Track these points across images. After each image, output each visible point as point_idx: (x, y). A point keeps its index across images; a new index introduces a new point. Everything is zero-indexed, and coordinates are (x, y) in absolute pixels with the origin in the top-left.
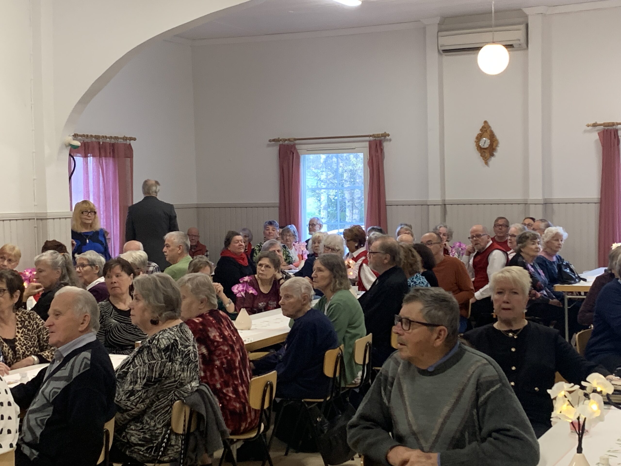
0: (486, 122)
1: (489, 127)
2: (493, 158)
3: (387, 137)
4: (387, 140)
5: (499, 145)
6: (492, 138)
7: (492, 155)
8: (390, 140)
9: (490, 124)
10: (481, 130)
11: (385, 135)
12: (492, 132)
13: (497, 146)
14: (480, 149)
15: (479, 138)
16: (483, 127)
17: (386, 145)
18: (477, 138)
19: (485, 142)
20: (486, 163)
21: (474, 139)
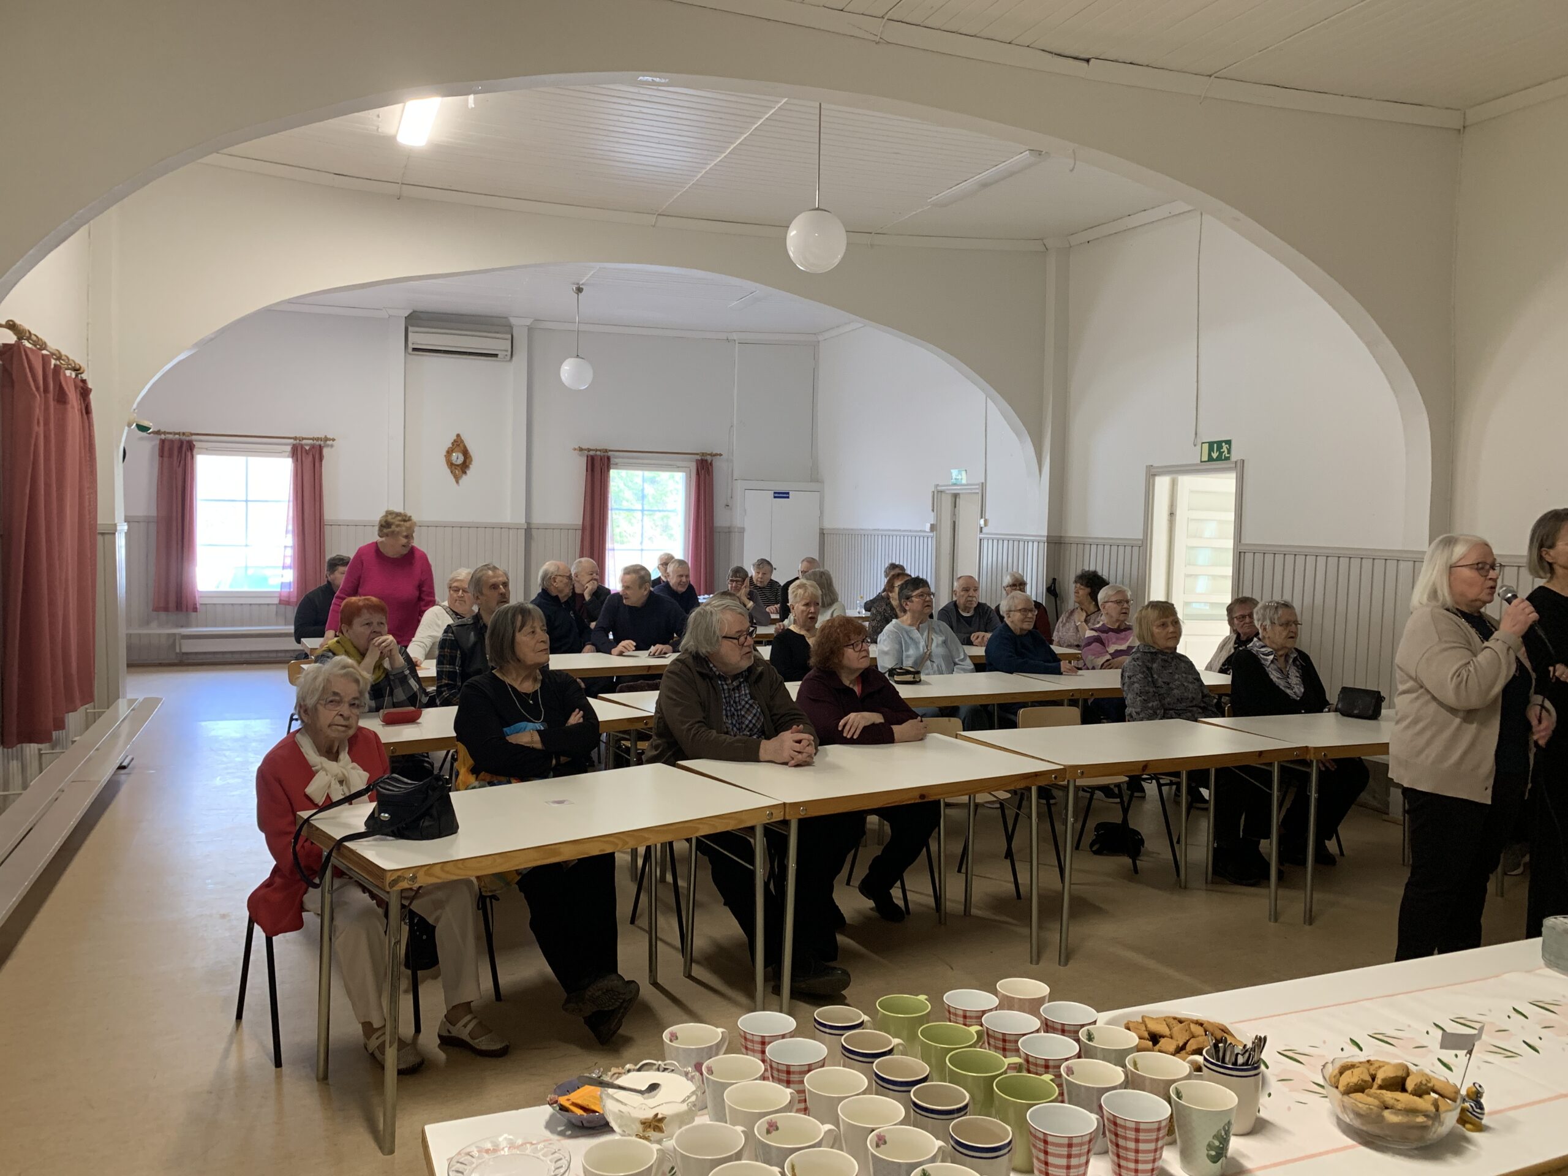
0: (458, 435)
1: (462, 441)
2: (464, 476)
3: (329, 442)
4: (328, 446)
5: (473, 463)
6: (466, 453)
7: (465, 473)
8: (332, 446)
9: (463, 437)
10: (453, 444)
11: (326, 439)
12: (465, 447)
13: (470, 463)
14: (451, 465)
15: (449, 453)
16: (455, 441)
17: (325, 451)
18: (448, 452)
19: (457, 458)
20: (457, 482)
21: (444, 453)
